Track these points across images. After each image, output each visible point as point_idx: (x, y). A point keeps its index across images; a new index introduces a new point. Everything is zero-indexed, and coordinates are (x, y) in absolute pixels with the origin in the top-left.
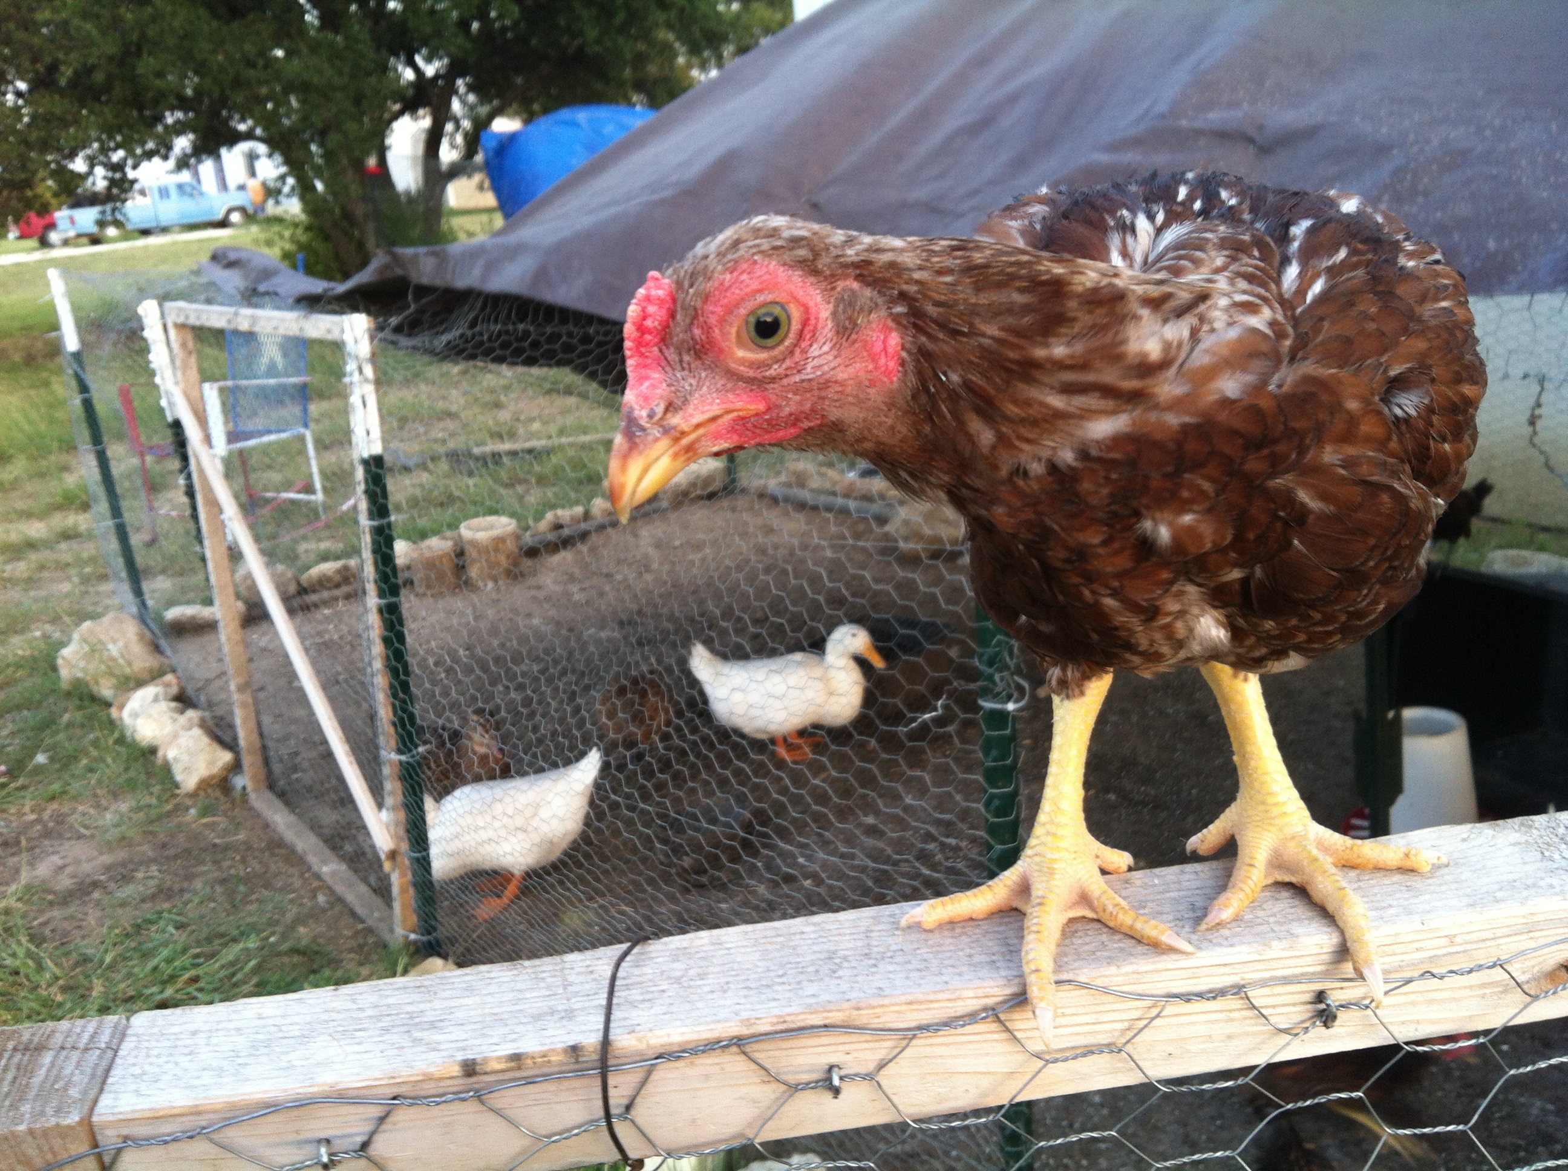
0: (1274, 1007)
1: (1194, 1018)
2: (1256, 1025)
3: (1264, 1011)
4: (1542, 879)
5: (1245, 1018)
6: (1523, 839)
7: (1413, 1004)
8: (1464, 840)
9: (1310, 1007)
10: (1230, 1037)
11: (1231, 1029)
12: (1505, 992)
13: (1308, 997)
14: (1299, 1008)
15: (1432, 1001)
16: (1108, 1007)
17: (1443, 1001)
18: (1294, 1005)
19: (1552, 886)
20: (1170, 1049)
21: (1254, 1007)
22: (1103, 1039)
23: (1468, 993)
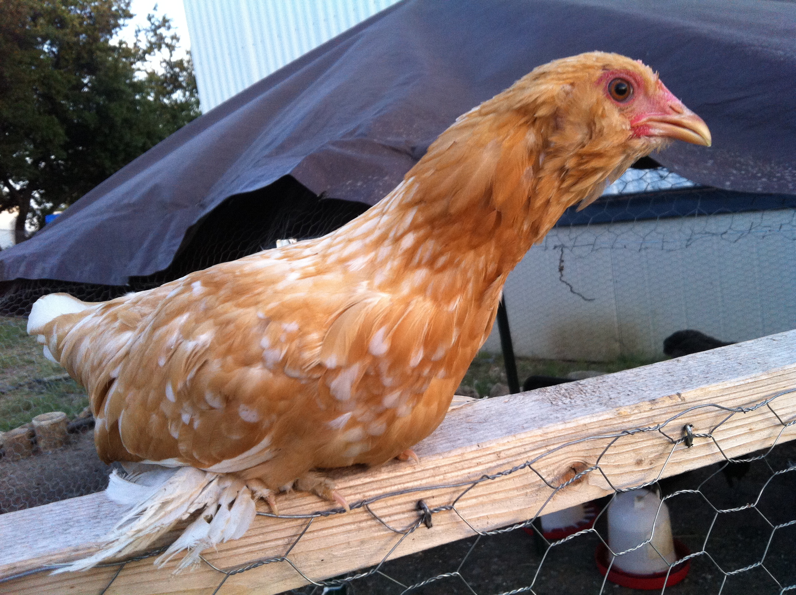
0: (390, 515)
1: (334, 530)
2: (379, 531)
3: (383, 520)
4: (551, 415)
5: (371, 527)
6: (540, 398)
7: (483, 504)
8: (506, 402)
9: (414, 513)
10: (363, 542)
11: (363, 535)
12: (539, 490)
13: (412, 506)
14: (406, 515)
15: (494, 502)
16: (271, 529)
17: (501, 500)
18: (403, 513)
19: (557, 418)
20: (322, 556)
21: (375, 518)
22: (270, 554)
23: (516, 493)
